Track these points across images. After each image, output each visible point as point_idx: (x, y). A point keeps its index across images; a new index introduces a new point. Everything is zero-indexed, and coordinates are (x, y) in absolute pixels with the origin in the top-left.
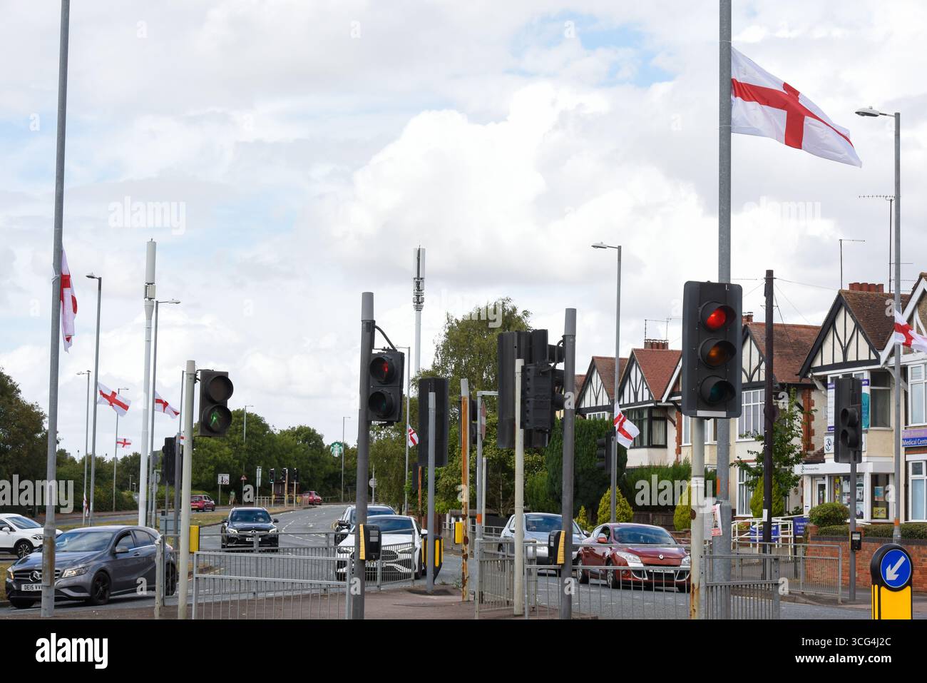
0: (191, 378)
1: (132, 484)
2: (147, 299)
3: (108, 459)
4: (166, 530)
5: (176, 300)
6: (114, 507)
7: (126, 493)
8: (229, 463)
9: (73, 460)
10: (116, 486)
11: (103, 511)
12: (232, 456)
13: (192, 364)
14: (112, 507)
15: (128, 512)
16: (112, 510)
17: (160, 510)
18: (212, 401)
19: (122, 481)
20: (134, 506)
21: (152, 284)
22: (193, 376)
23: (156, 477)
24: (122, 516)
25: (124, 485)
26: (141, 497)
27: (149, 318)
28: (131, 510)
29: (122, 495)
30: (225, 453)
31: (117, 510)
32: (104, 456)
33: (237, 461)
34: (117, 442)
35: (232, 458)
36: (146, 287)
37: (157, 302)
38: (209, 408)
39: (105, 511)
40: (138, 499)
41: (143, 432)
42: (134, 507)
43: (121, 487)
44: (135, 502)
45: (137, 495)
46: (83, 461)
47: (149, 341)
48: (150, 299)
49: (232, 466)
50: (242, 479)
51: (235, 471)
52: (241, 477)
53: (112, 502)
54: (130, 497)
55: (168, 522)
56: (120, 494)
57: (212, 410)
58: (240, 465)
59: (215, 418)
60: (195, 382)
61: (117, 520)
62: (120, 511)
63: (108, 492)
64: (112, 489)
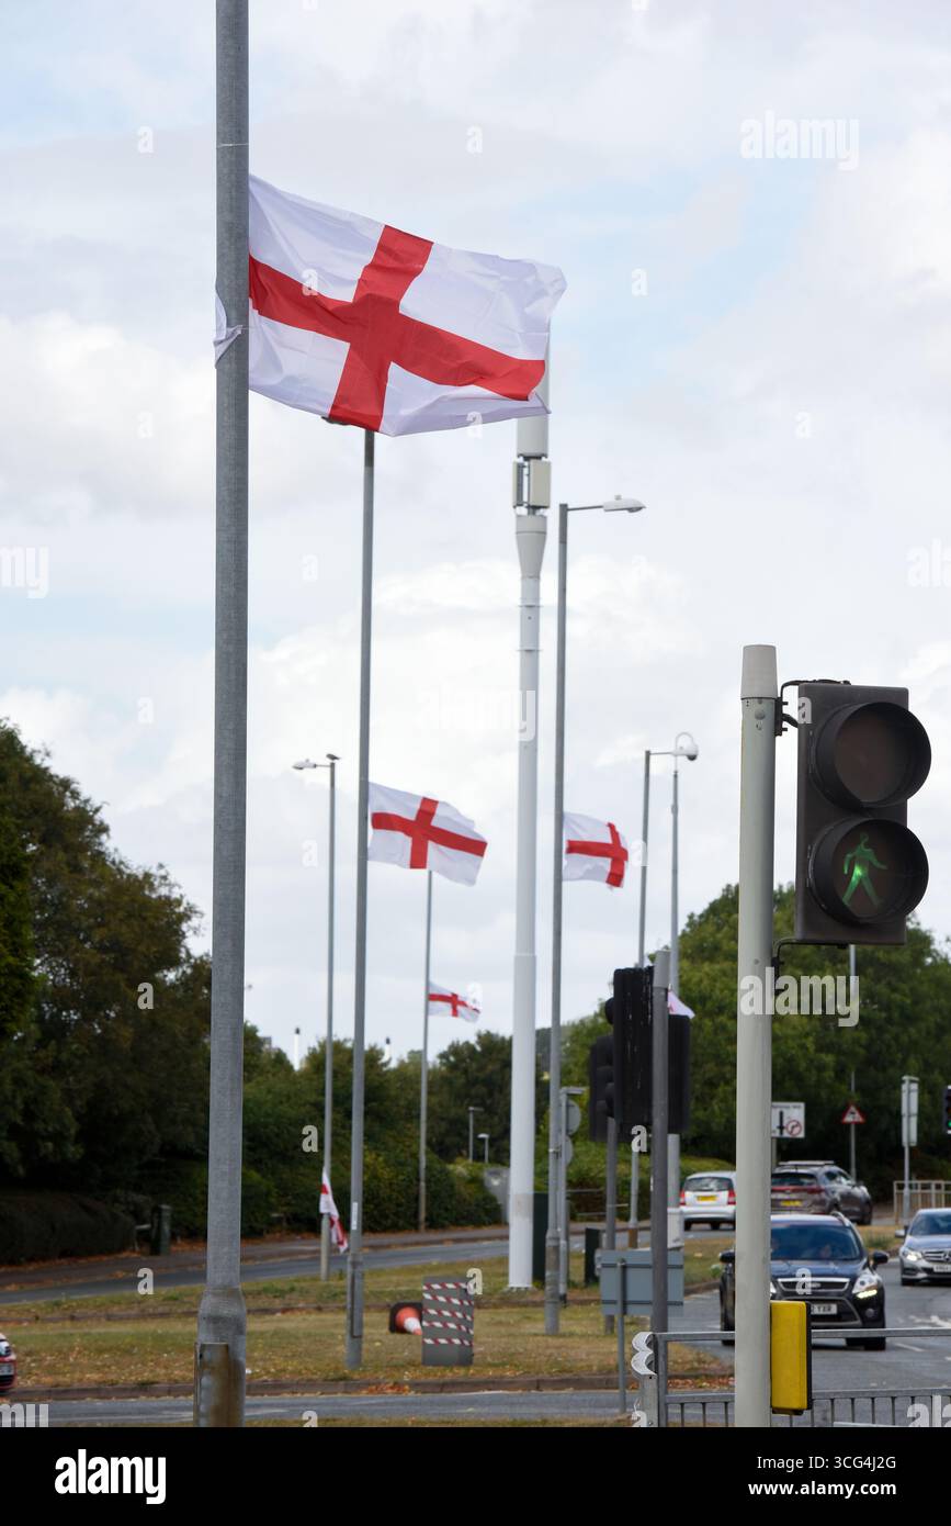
0: (760, 717)
1: (476, 1138)
2: (523, 511)
3: (393, 1056)
4: (625, 1304)
5: (631, 496)
6: (423, 1215)
7: (460, 1168)
8: (803, 1065)
9: (280, 1059)
10: (429, 1143)
11: (385, 1230)
12: (810, 1043)
13: (761, 658)
14: (416, 1215)
15: (471, 1232)
16: (415, 1227)
17: (582, 1226)
18: (847, 804)
19: (444, 1126)
20: (487, 1212)
21: (538, 457)
22: (768, 708)
23: (567, 1112)
24: (449, 1246)
25: (448, 1141)
26: (518, 1181)
27: (532, 573)
28: (478, 1224)
29: (448, 1173)
30: (790, 1032)
31: (433, 1224)
32: (381, 1044)
33: (829, 1059)
34: (432, 997)
35: (811, 1047)
36: (520, 467)
37: (564, 509)
38: (837, 831)
39: (395, 1228)
40: (505, 1187)
41: (517, 959)
42: (491, 1214)
43: (444, 1149)
44: (493, 1199)
45: (496, 1174)
46: (316, 1060)
47: (531, 652)
48: (533, 508)
49: (813, 1077)
50: (849, 1119)
51: (824, 1094)
52: (844, 1112)
53: (417, 1199)
54: (476, 1181)
55: (630, 1272)
56: (443, 1171)
57: (850, 841)
58: (841, 1073)
59: (858, 872)
60: (779, 731)
61: (435, 1262)
62: (443, 1227)
63: (402, 1164)
64: (415, 1156)
